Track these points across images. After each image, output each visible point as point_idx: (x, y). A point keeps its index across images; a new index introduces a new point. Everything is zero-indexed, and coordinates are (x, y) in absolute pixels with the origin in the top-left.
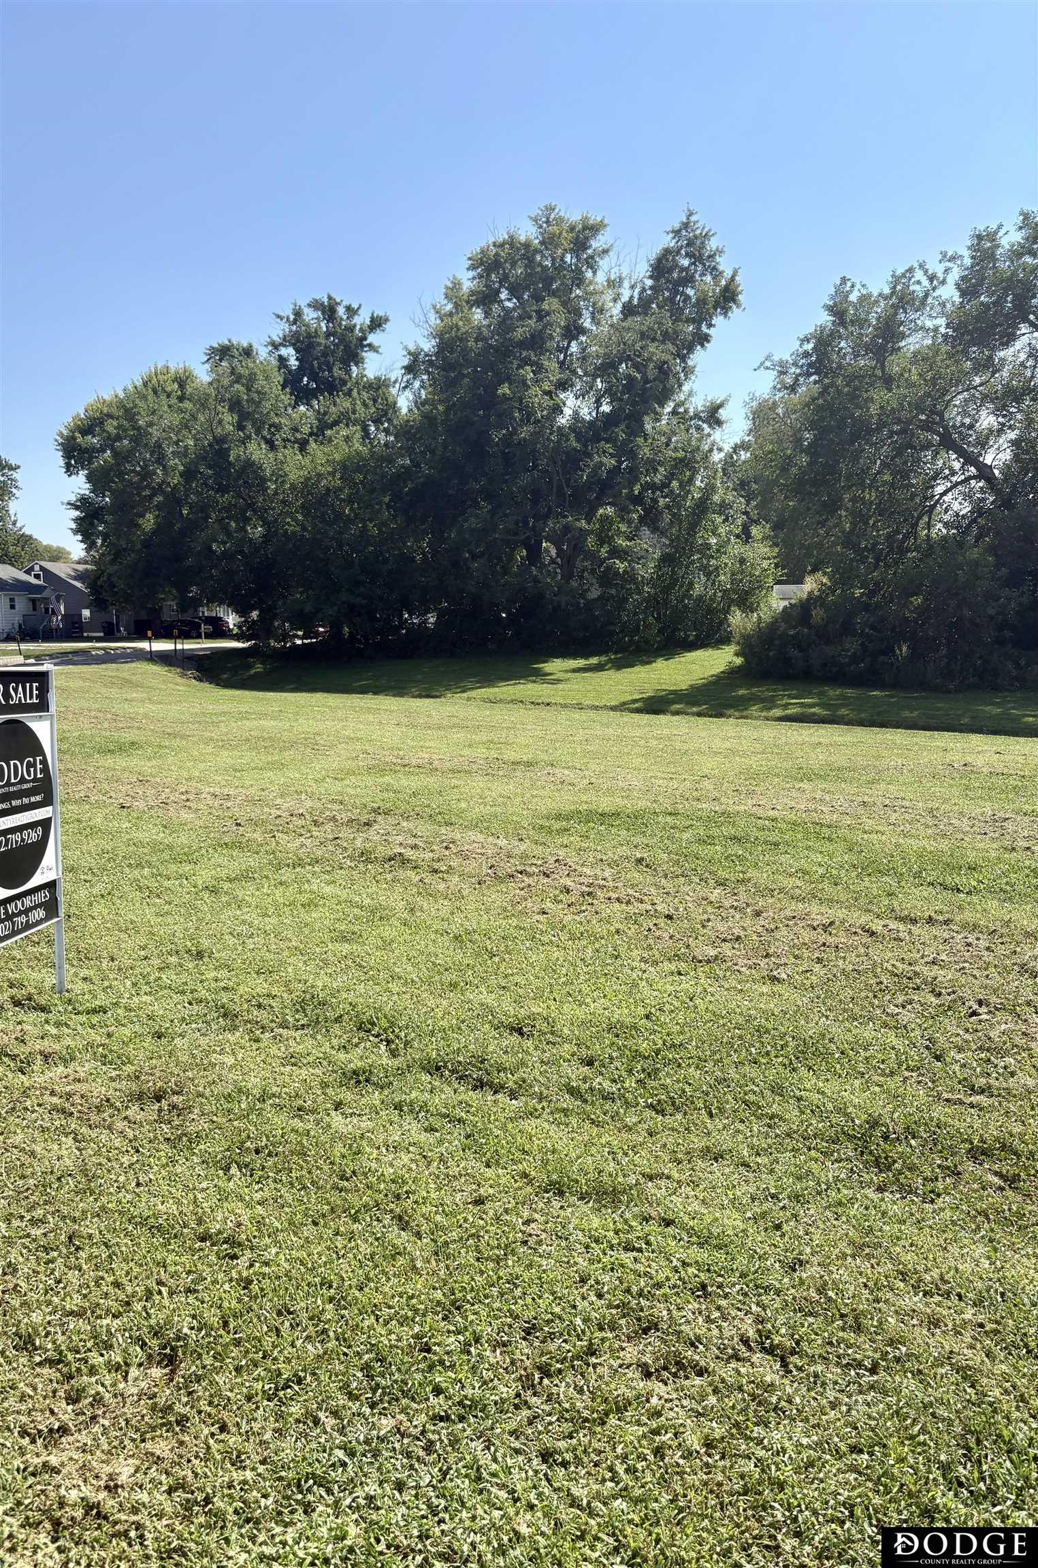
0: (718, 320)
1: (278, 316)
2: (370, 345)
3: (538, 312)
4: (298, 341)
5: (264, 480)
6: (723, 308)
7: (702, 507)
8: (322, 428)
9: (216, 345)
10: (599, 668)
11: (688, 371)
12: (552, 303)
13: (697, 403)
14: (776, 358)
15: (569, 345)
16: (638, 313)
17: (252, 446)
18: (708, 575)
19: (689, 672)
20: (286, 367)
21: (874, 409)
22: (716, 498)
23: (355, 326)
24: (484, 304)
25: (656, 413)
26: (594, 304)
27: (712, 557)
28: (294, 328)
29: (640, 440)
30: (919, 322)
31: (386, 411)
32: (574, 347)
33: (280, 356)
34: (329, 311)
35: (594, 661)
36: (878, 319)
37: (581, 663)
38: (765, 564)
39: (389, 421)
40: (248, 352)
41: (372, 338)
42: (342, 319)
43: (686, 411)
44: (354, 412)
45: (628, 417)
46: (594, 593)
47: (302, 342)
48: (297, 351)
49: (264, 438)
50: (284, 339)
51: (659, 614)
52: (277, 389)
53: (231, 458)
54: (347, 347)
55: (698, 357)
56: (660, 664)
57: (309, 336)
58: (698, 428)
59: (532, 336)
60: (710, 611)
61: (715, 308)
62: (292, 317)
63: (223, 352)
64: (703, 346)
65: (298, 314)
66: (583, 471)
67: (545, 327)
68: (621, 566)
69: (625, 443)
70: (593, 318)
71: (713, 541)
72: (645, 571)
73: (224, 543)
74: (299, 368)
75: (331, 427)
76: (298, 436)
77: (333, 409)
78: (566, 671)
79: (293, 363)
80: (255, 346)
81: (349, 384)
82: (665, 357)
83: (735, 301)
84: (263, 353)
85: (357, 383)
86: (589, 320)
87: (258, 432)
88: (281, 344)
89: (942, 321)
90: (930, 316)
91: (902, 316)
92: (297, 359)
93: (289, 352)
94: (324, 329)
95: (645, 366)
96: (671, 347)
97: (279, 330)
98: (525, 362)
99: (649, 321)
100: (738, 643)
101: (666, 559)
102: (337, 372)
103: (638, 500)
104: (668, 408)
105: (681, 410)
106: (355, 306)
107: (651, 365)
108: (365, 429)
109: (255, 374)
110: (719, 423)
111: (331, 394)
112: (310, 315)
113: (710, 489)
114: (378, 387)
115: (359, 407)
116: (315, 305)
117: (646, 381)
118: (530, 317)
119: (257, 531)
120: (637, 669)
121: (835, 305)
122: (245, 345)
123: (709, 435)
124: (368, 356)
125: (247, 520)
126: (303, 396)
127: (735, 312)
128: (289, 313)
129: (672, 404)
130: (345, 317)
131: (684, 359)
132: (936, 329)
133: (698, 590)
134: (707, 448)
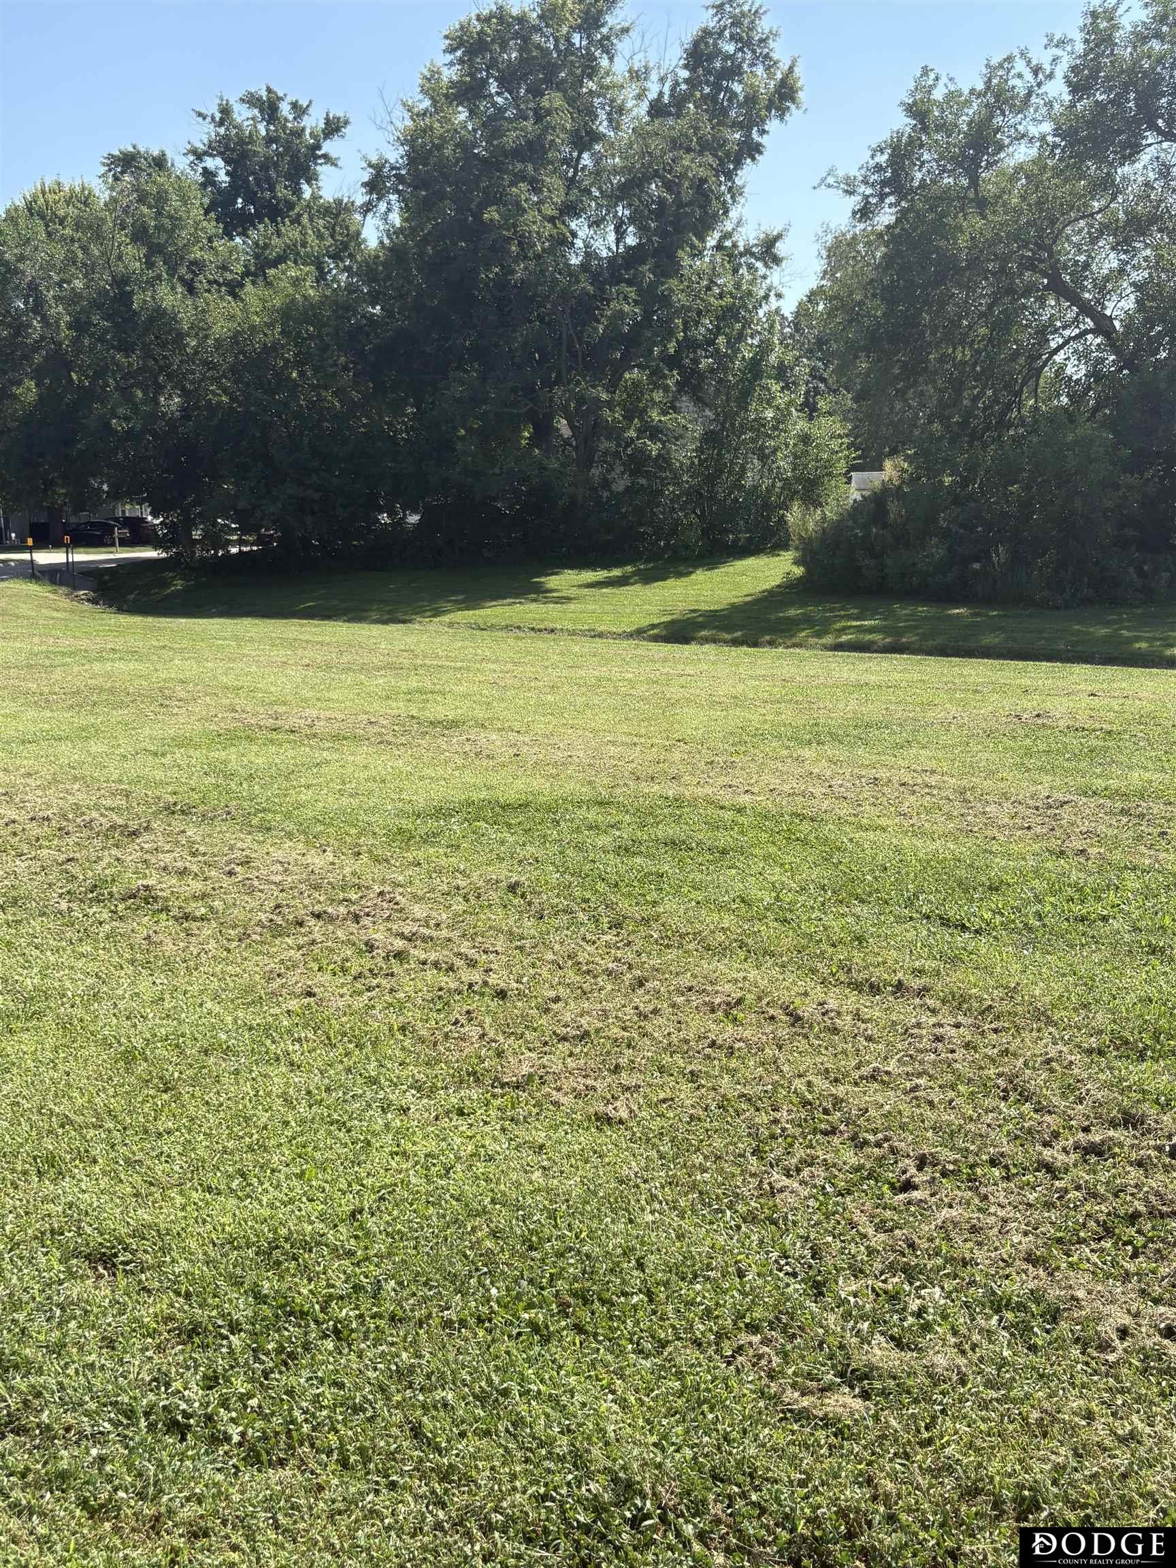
0: (772, 125)
1: (200, 114)
2: (325, 156)
3: (536, 111)
4: (227, 148)
5: (181, 336)
6: (778, 109)
7: (755, 368)
8: (261, 266)
9: (117, 153)
10: (622, 582)
11: (735, 192)
12: (553, 100)
13: (748, 236)
14: (841, 173)
15: (579, 157)
16: (670, 114)
17: (163, 290)
18: (763, 458)
19: (737, 586)
20: (213, 184)
21: (962, 241)
22: (773, 359)
23: (303, 129)
24: (468, 100)
25: (693, 247)
26: (612, 101)
27: (770, 436)
28: (222, 131)
29: (674, 282)
30: (1020, 128)
31: (347, 243)
32: (586, 160)
33: (205, 169)
34: (269, 107)
35: (616, 572)
36: (969, 124)
37: (601, 575)
38: (834, 444)
39: (351, 256)
40: (160, 162)
41: (327, 147)
42: (286, 120)
43: (735, 245)
44: (304, 245)
45: (657, 253)
46: (620, 485)
47: (234, 150)
48: (227, 161)
49: (181, 279)
50: (209, 147)
51: (703, 511)
52: (197, 213)
53: (135, 306)
54: (295, 157)
55: (748, 174)
56: (700, 575)
57: (241, 141)
58: (750, 267)
59: (529, 143)
60: (767, 506)
61: (768, 109)
62: (218, 116)
63: (126, 162)
64: (753, 159)
65: (226, 111)
66: (598, 322)
67: (545, 130)
68: (654, 448)
69: (653, 285)
70: (610, 121)
71: (769, 414)
72: (684, 454)
73: (127, 419)
74: (232, 184)
75: (275, 263)
76: (229, 276)
77: (275, 241)
78: (580, 586)
79: (223, 178)
80: (169, 155)
81: (297, 210)
82: (702, 172)
83: (793, 100)
84: (180, 163)
85: (308, 206)
86: (605, 123)
87: (172, 271)
88: (205, 153)
89: (1047, 127)
90: (1034, 120)
91: (998, 120)
92: (228, 174)
93: (215, 163)
94: (263, 133)
95: (679, 185)
96: (711, 159)
97: (203, 134)
98: (521, 177)
99: (683, 123)
100: (797, 549)
101: (710, 438)
102: (282, 192)
103: (673, 361)
104: (711, 242)
105: (728, 243)
106: (304, 103)
107: (686, 184)
108: (320, 267)
109: (166, 192)
110: (777, 260)
111: (273, 220)
112: (243, 115)
113: (765, 348)
114: (337, 211)
115: (311, 238)
116: (251, 100)
117: (680, 204)
118: (526, 118)
119: (172, 403)
120: (671, 582)
121: (915, 103)
122: (156, 153)
123: (764, 277)
124: (323, 170)
125: (159, 388)
126: (234, 223)
127: (794, 115)
128: (213, 110)
129: (717, 235)
130: (291, 117)
131: (730, 176)
132: (1043, 138)
133: (750, 479)
134: (762, 293)
